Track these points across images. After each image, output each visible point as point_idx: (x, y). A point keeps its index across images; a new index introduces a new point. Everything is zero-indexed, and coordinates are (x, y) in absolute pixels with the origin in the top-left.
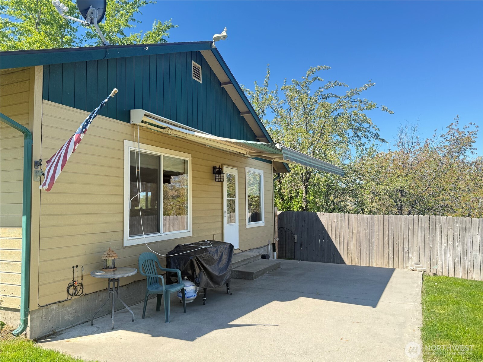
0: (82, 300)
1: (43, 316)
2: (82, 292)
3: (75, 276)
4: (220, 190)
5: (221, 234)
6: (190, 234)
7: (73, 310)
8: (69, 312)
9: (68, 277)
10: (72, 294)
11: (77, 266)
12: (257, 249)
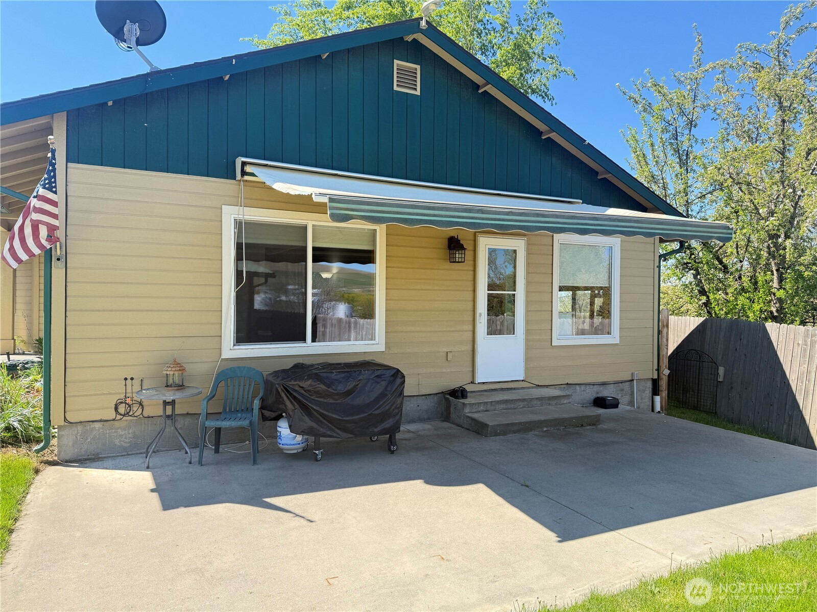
0: (146, 423)
1: (79, 434)
2: (142, 413)
3: (129, 390)
4: (471, 278)
5: (471, 353)
6: (382, 348)
7: (129, 434)
8: (122, 435)
9: (118, 391)
10: (123, 414)
11: (132, 379)
12: (592, 386)
